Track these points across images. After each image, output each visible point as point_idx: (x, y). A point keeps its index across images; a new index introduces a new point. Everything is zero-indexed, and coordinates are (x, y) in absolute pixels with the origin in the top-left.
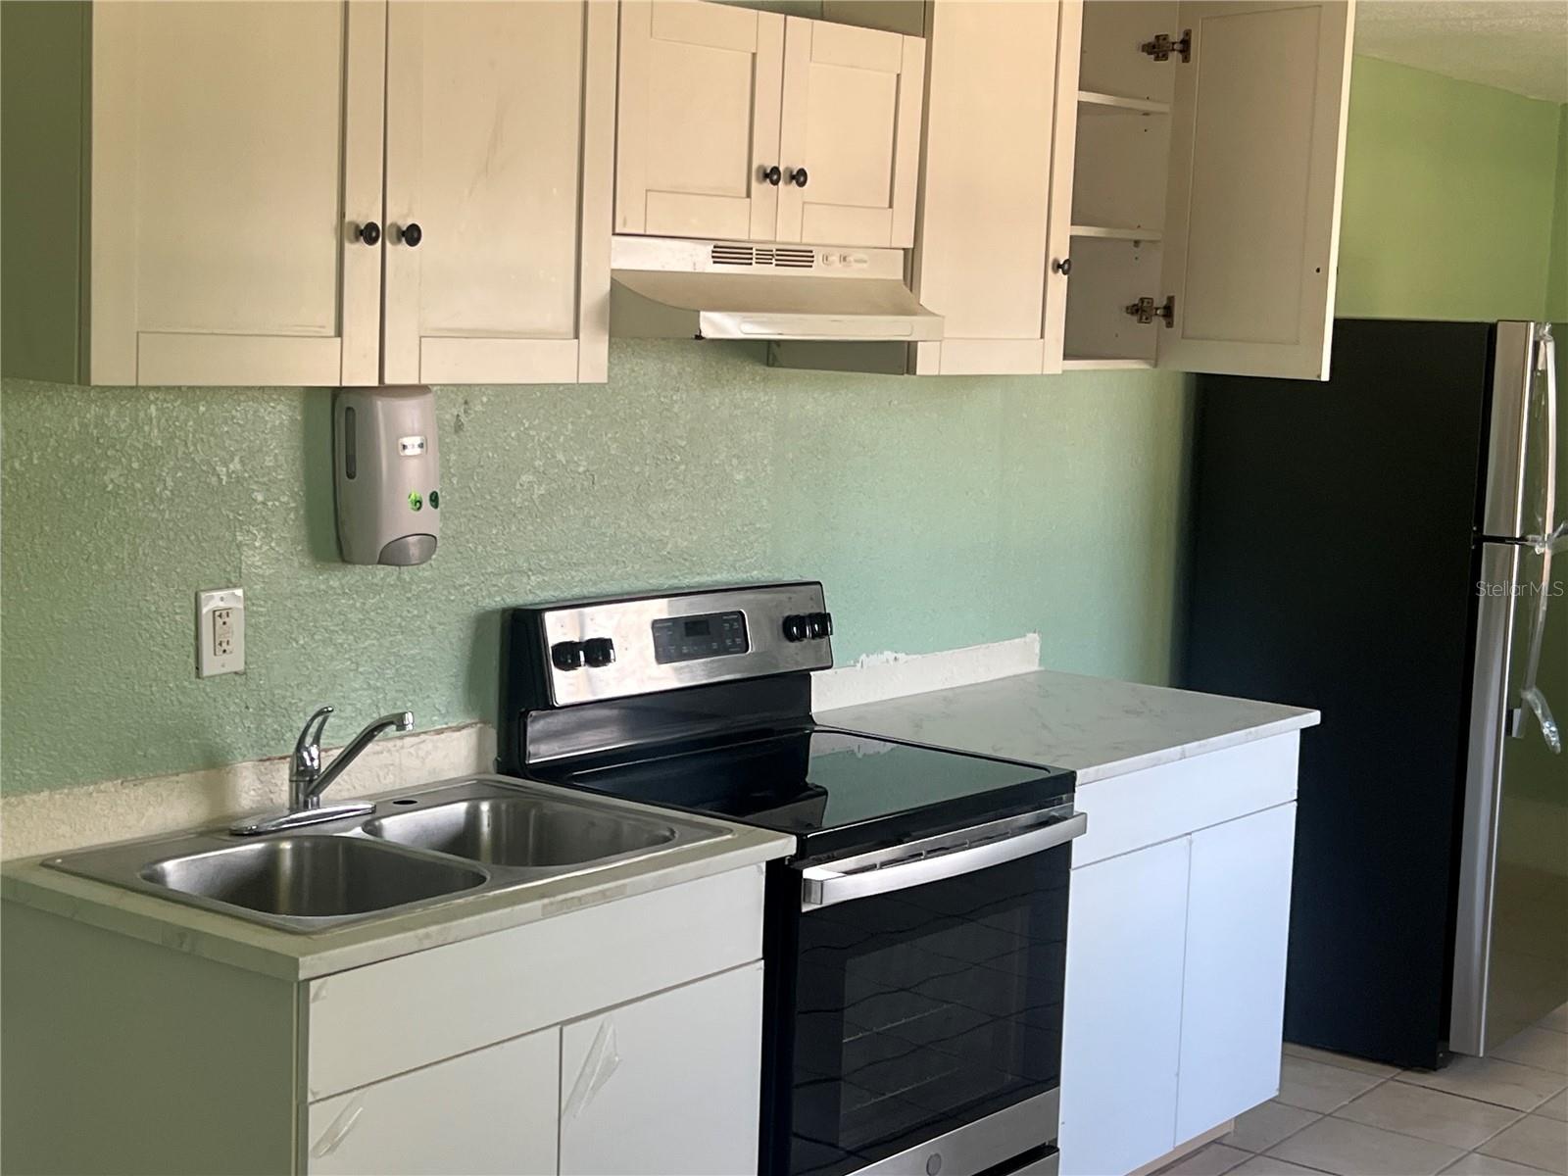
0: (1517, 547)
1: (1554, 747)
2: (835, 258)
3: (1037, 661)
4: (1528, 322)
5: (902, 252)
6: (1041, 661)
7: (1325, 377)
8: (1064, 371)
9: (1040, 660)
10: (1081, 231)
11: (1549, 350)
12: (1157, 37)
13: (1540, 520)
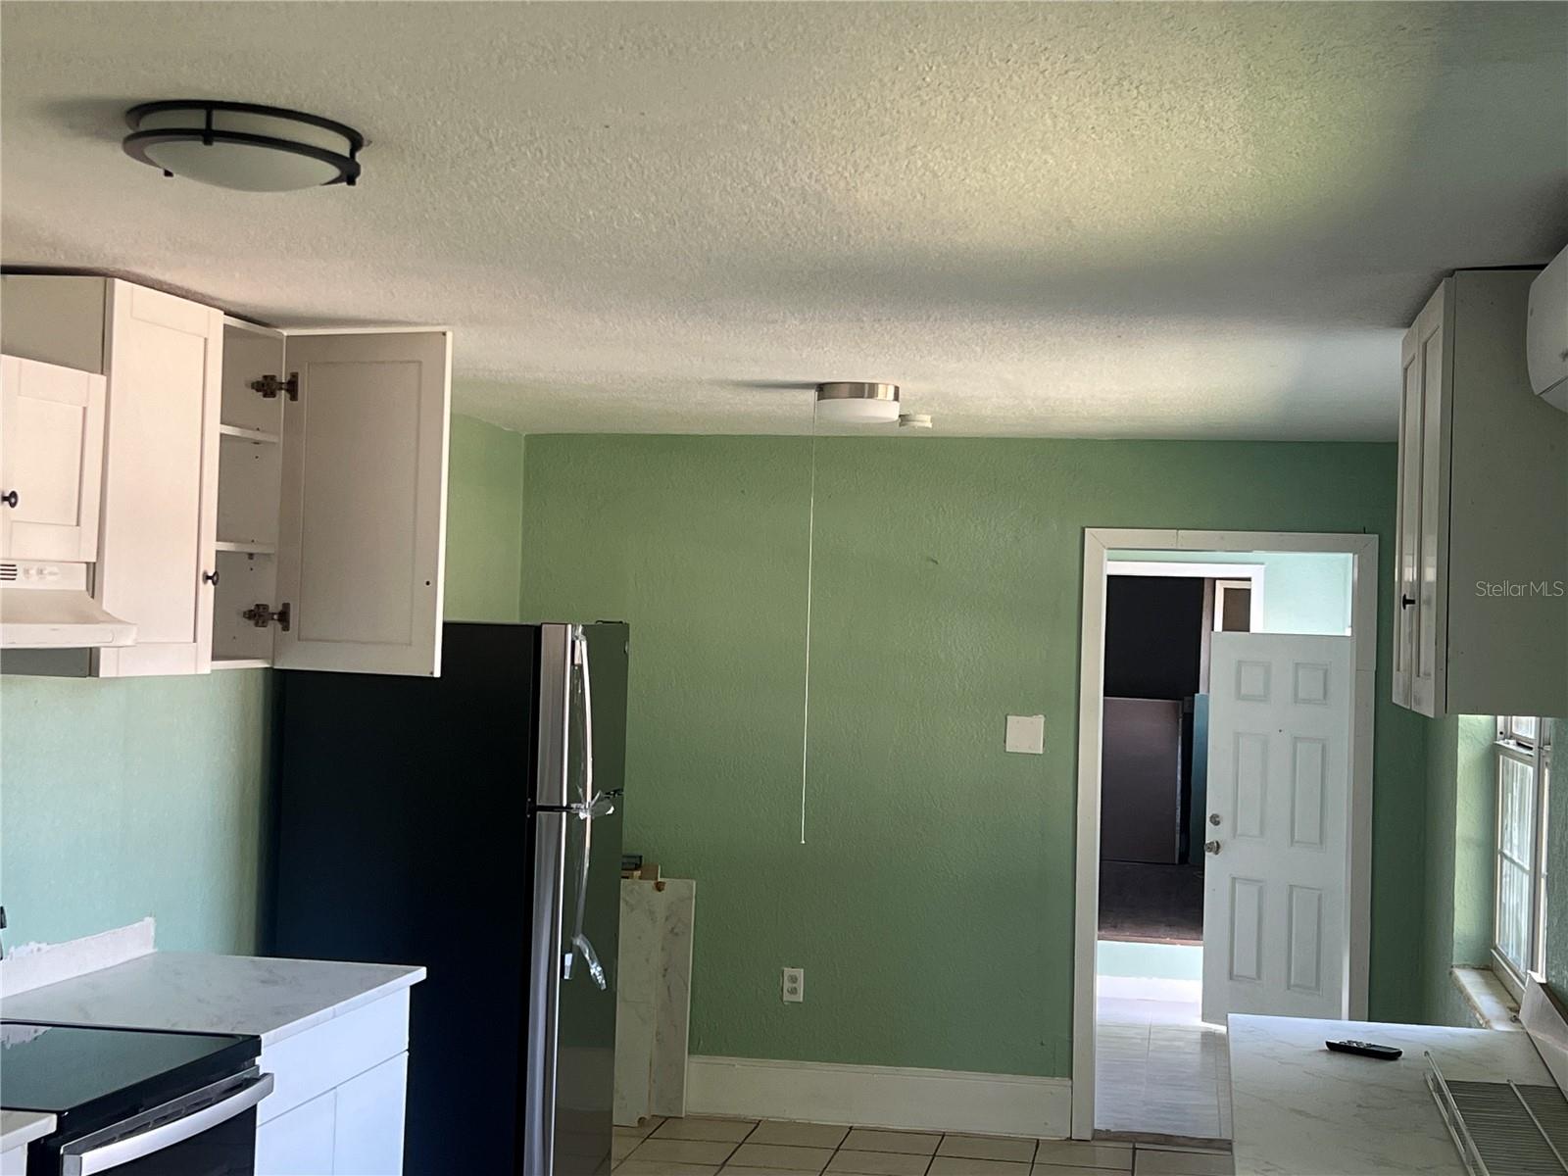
0: (564, 814)
1: (600, 985)
2: (33, 572)
3: (152, 943)
4: (566, 624)
5: (85, 566)
6: (156, 943)
7: (437, 674)
8: (212, 671)
9: (155, 941)
10: (224, 546)
11: (582, 647)
12: (265, 377)
13: (580, 790)
